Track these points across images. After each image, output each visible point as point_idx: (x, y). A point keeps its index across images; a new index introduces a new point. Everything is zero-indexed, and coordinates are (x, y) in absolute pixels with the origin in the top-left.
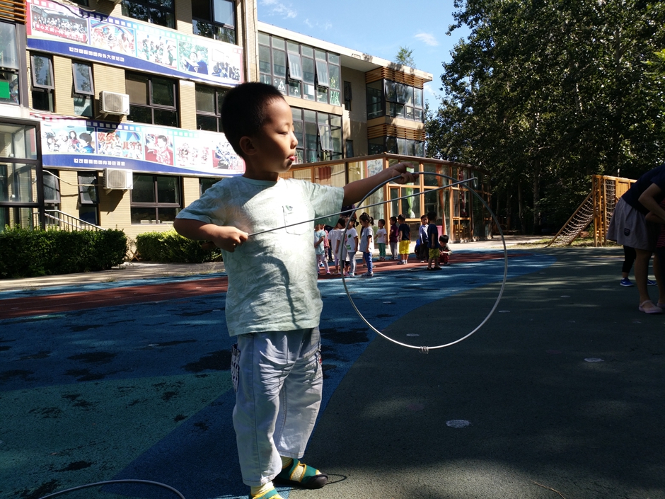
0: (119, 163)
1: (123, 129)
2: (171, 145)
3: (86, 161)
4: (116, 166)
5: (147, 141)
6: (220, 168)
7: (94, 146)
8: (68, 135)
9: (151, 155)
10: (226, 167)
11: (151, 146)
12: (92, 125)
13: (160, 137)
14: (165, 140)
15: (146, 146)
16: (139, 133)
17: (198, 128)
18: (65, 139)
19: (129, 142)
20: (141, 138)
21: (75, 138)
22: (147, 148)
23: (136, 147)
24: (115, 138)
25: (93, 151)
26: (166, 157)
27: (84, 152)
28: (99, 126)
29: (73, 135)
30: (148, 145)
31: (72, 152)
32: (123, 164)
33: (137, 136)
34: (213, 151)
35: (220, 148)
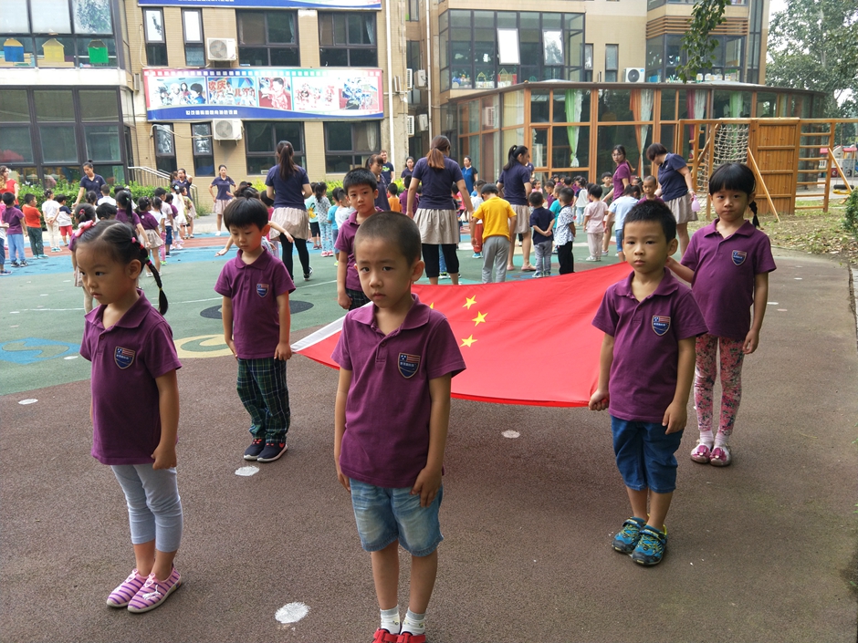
0: (231, 112)
1: (235, 75)
3: (198, 113)
4: (228, 115)
5: (261, 86)
6: (349, 109)
7: (205, 96)
8: (179, 87)
9: (265, 100)
10: (356, 107)
11: (266, 91)
12: (203, 74)
13: (276, 80)
14: (282, 82)
15: (260, 92)
16: (253, 78)
17: (323, 64)
18: (177, 91)
19: (241, 88)
20: (254, 84)
21: (186, 90)
22: (260, 94)
23: (249, 93)
24: (226, 86)
25: (204, 101)
26: (283, 101)
27: (195, 103)
28: (209, 75)
29: (184, 87)
30: (262, 90)
31: (184, 104)
32: (236, 112)
33: (250, 81)
34: (340, 90)
35: (349, 85)
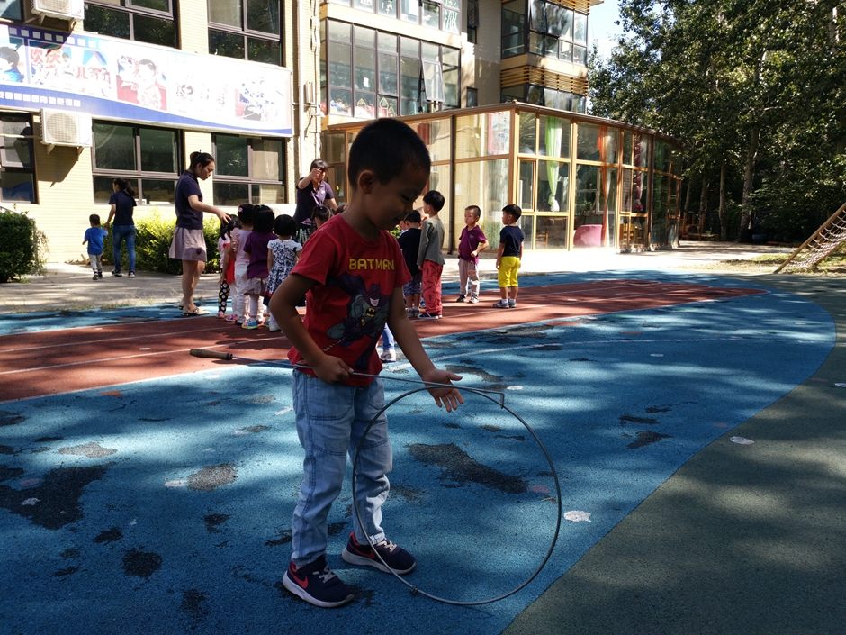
0: (69, 102)
1: (76, 44)
2: (164, 77)
3: (9, 95)
4: (65, 107)
5: (120, 68)
6: (248, 118)
9: (126, 91)
10: (257, 117)
11: (128, 77)
12: (19, 34)
13: (144, 62)
14: (153, 67)
15: (118, 77)
16: (105, 53)
17: (212, 51)
19: (87, 66)
20: (109, 63)
22: (119, 80)
23: (101, 75)
24: (61, 59)
25: (21, 78)
26: (155, 96)
27: (5, 79)
28: (31, 36)
30: (122, 74)
32: (77, 103)
33: (102, 58)
34: (237, 91)
35: (249, 86)
